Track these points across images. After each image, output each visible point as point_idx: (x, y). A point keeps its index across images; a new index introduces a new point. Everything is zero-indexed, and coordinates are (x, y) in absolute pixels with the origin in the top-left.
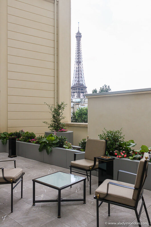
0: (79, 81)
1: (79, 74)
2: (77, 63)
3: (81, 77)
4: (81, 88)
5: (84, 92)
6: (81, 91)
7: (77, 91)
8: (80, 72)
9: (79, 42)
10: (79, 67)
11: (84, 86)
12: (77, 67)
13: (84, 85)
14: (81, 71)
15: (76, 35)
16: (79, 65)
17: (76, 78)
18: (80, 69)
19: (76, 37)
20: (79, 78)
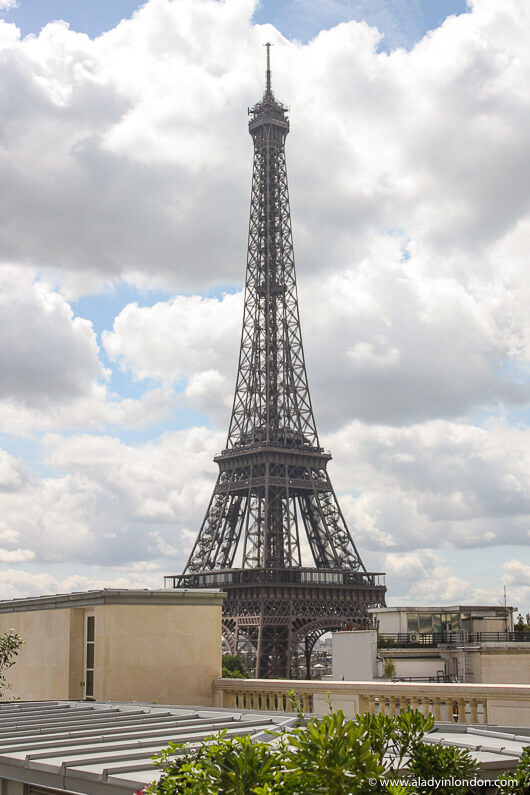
0: (272, 415)
1: (272, 367)
2: (262, 294)
3: (291, 389)
4: (287, 463)
5: (311, 492)
6: (289, 482)
7: (267, 481)
8: (281, 353)
9: (273, 161)
10: (271, 325)
11: (311, 449)
12: (262, 323)
13: (311, 438)
14: (288, 348)
15: (252, 116)
16: (274, 307)
17: (251, 390)
18: (280, 333)
19: (252, 132)
20: (272, 391)
